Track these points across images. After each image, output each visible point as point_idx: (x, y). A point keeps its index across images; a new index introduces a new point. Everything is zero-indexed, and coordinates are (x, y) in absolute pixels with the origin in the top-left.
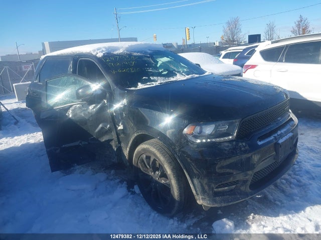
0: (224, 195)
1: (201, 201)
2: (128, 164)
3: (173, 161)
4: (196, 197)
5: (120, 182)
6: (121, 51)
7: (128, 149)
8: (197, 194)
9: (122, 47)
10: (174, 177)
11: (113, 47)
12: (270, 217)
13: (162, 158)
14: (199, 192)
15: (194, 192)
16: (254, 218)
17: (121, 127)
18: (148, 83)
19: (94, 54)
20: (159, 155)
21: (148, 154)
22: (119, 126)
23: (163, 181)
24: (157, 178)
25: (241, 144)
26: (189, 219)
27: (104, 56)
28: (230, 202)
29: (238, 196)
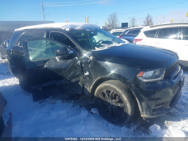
0: (157, 111)
1: (144, 115)
2: (90, 96)
3: (129, 92)
4: (141, 113)
5: (80, 107)
6: (79, 28)
7: (91, 87)
8: (143, 111)
9: (79, 26)
10: (129, 102)
11: (74, 25)
12: (176, 122)
13: (120, 91)
14: (144, 110)
15: (140, 110)
16: (167, 123)
17: (87, 74)
18: (100, 47)
19: (64, 29)
20: (118, 89)
21: (109, 89)
22: (86, 73)
23: (120, 105)
24: (114, 104)
25: (166, 82)
26: (132, 126)
27: (70, 31)
28: (161, 114)
29: (164, 111)
